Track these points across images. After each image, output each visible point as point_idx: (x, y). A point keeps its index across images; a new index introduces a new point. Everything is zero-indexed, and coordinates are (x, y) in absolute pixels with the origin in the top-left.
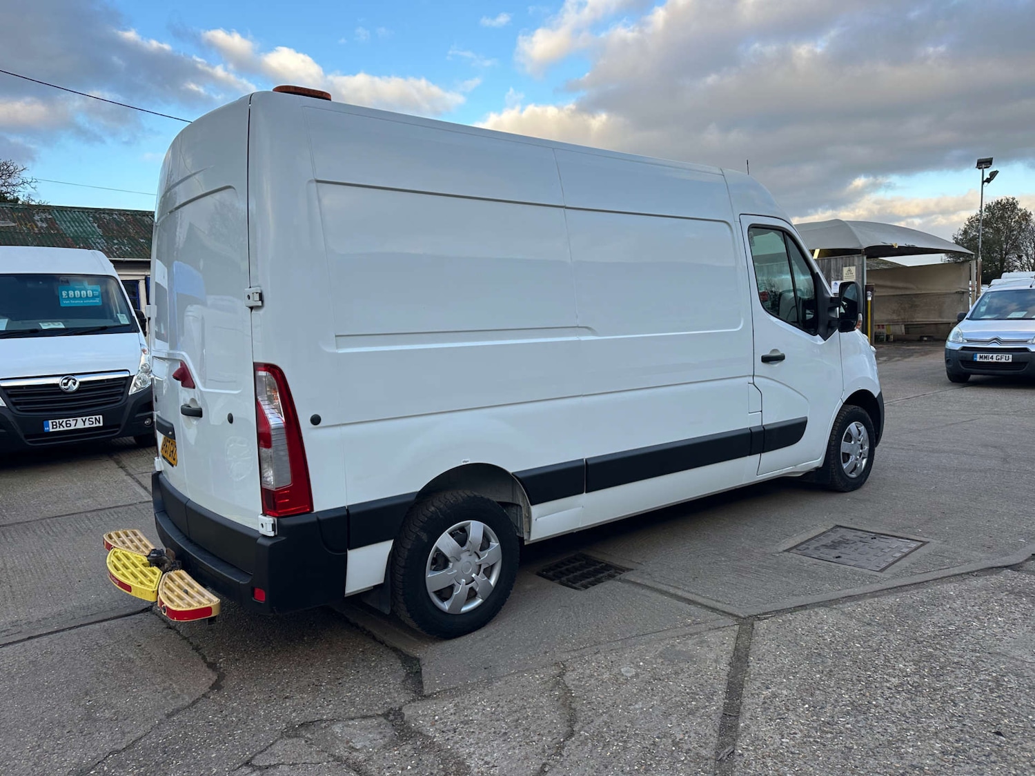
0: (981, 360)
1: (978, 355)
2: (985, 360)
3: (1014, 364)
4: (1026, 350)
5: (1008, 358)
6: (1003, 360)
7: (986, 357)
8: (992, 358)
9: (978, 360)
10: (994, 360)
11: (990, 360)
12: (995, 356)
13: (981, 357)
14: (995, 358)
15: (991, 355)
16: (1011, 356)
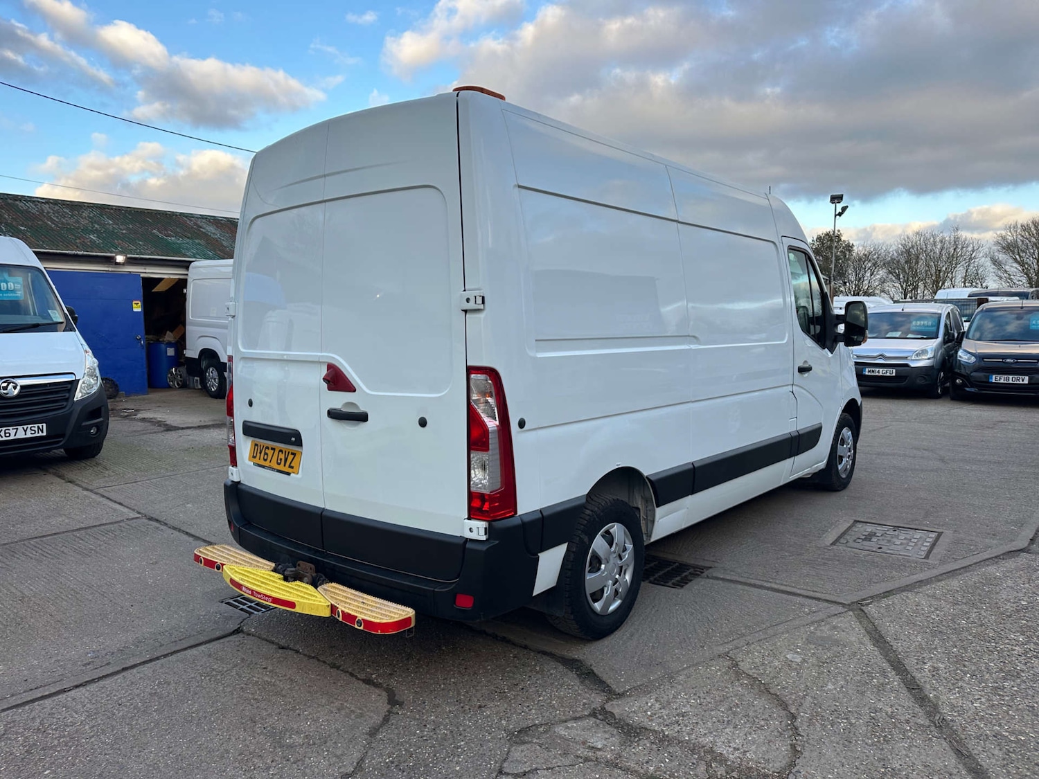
0: (869, 374)
1: (867, 370)
2: (873, 374)
3: (898, 377)
4: (907, 365)
5: (892, 372)
6: (888, 374)
7: (873, 371)
8: (879, 372)
9: (867, 374)
10: (881, 374)
11: (877, 374)
12: (881, 370)
13: (869, 371)
14: (881, 372)
15: (877, 370)
16: (894, 371)
